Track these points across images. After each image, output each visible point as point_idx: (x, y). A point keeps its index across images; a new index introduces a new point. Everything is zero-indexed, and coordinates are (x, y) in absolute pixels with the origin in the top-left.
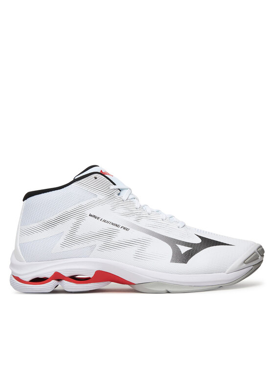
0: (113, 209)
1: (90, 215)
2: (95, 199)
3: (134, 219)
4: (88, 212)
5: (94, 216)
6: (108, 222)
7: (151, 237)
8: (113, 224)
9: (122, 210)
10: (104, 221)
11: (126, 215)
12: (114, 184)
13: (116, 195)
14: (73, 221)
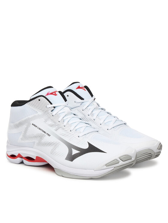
0: (46, 121)
1: (33, 124)
2: (36, 114)
3: (55, 129)
4: (32, 122)
5: (35, 125)
6: (41, 130)
7: (60, 142)
8: (43, 131)
9: (50, 122)
10: (39, 129)
11: (51, 126)
12: (51, 104)
13: (50, 111)
14: (25, 126)
